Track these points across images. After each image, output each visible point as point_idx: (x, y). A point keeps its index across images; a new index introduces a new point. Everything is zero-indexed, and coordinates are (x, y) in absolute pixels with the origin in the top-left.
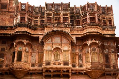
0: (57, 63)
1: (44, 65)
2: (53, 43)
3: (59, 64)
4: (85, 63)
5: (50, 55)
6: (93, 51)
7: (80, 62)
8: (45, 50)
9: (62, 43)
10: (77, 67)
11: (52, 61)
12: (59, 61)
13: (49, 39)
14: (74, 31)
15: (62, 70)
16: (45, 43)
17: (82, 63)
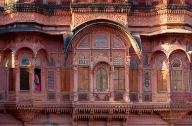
0: (102, 97)
1: (76, 99)
2: (92, 50)
3: (107, 98)
4: (155, 92)
5: (86, 77)
6: (174, 68)
7: (147, 90)
8: (76, 66)
9: (111, 50)
10: (141, 102)
11: (92, 91)
12: (107, 91)
13: (84, 40)
14: (134, 19)
15: (111, 110)
16: (76, 49)
17: (151, 91)
